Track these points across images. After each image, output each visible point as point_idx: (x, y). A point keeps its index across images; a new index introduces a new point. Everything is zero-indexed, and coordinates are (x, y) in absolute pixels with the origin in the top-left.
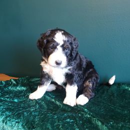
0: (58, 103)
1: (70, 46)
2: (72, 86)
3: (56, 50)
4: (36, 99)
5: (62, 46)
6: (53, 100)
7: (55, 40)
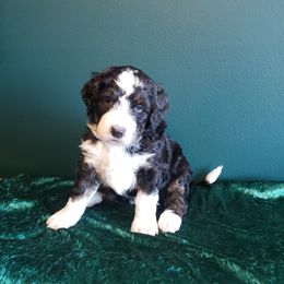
0: (121, 232)
1: (148, 101)
2: (151, 196)
3: (116, 106)
4: (67, 227)
5: (131, 98)
6: (108, 227)
7: (118, 83)
